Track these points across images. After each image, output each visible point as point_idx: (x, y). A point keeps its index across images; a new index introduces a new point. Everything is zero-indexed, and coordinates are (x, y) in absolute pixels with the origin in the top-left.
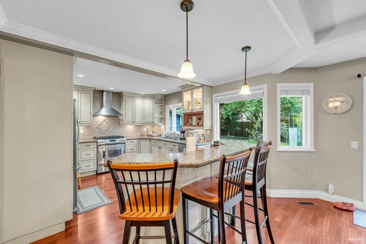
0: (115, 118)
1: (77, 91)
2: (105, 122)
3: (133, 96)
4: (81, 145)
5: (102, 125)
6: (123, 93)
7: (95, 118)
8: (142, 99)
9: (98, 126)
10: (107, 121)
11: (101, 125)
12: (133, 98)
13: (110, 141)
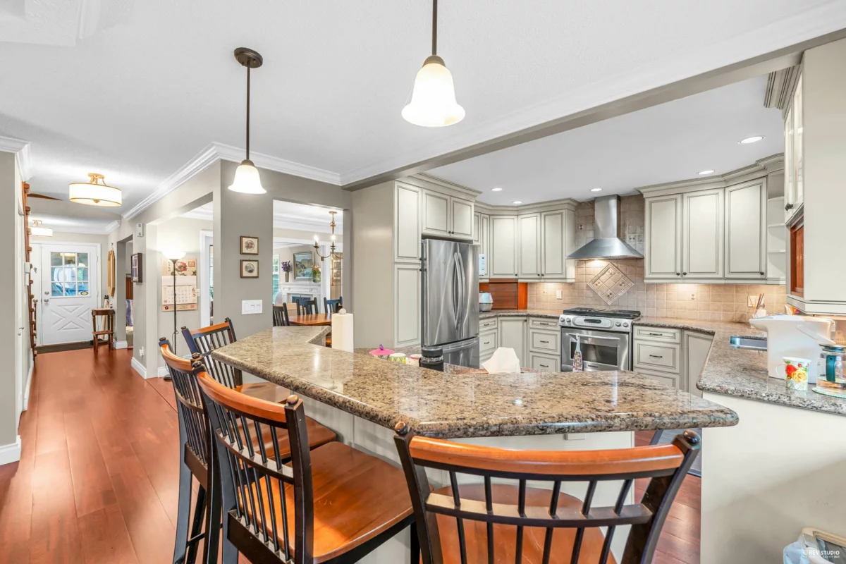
0: (633, 262)
1: (538, 214)
2: (607, 273)
3: (679, 190)
4: (533, 321)
5: (598, 281)
6: (642, 191)
7: (584, 266)
8: (721, 192)
9: (590, 285)
10: (611, 270)
11: (596, 283)
12: (679, 197)
13: (586, 320)
